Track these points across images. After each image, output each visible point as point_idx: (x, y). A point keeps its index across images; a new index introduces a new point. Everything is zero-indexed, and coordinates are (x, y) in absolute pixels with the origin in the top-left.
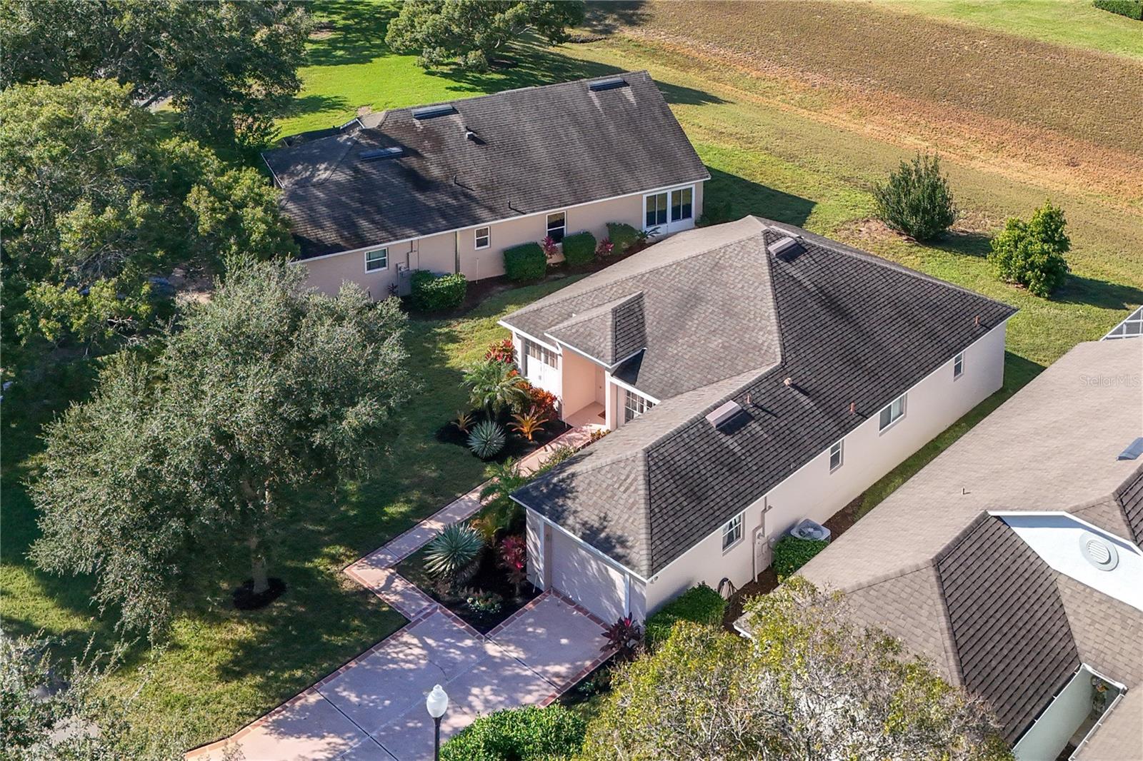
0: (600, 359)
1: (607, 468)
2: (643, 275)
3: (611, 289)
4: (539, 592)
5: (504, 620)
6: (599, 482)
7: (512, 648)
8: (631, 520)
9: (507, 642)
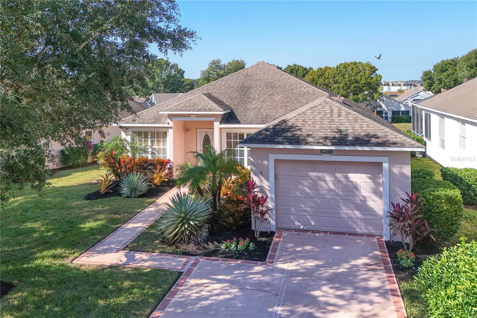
4: (273, 233)
5: (269, 249)
6: (311, 118)
7: (302, 261)
8: (365, 126)
9: (292, 260)
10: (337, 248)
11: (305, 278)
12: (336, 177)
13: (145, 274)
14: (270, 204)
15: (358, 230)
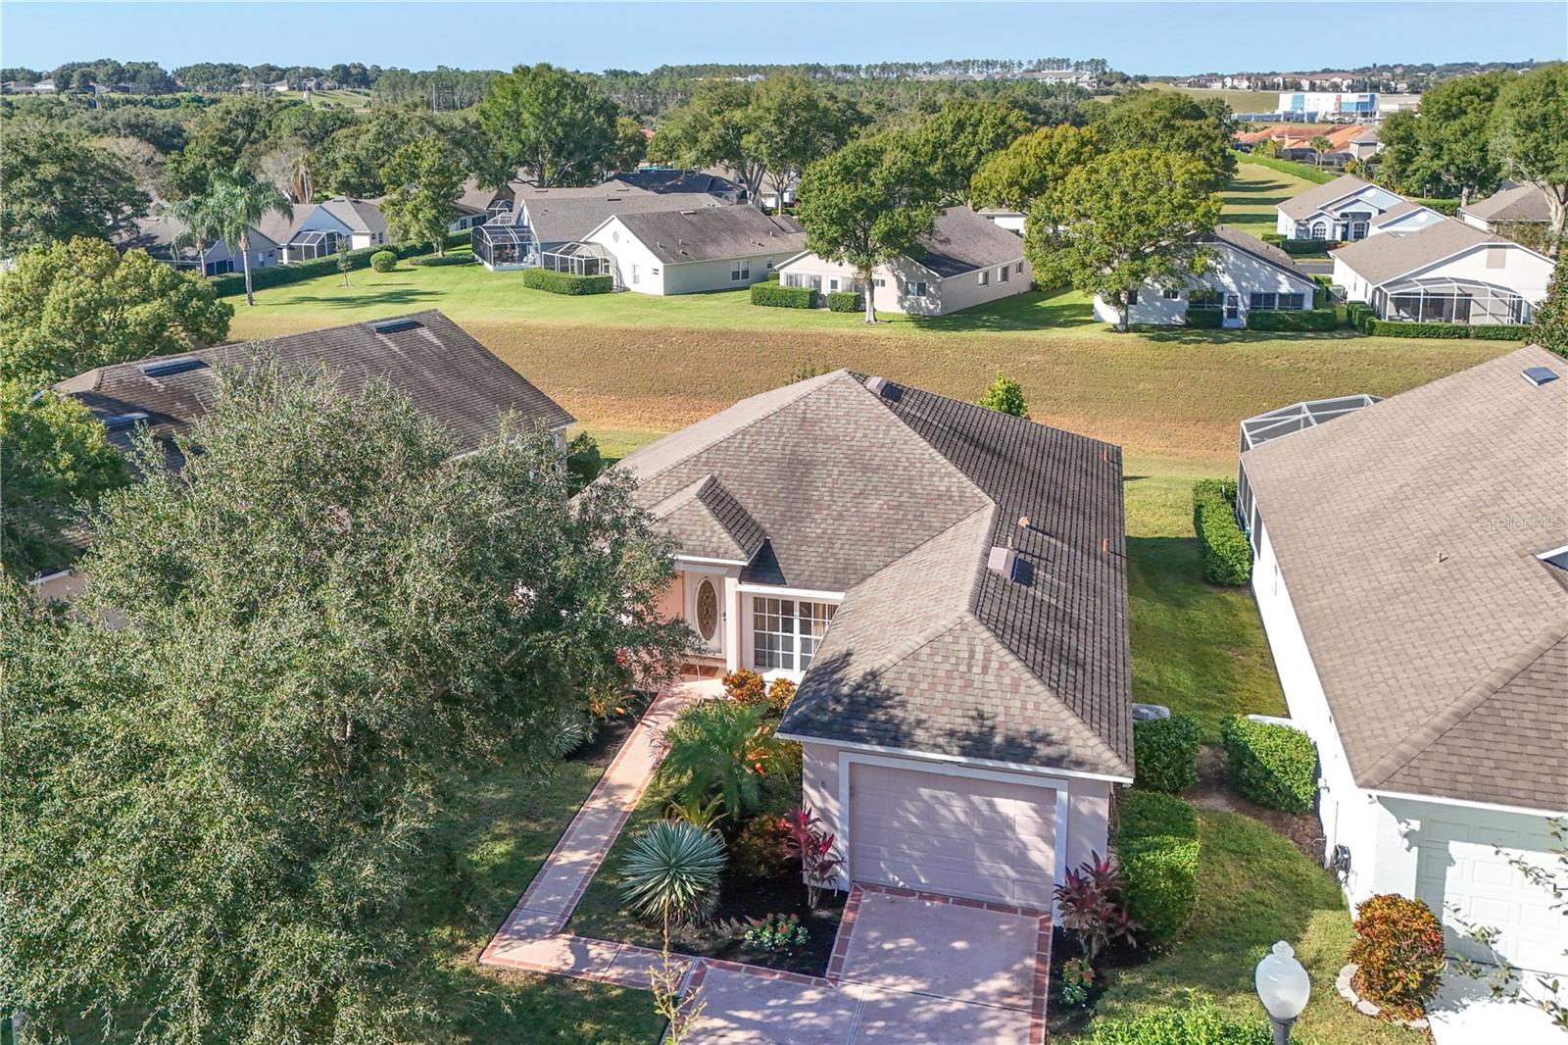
0: (724, 558)
1: (927, 650)
2: (698, 456)
3: (658, 483)
4: (844, 895)
5: (832, 946)
6: (928, 672)
7: (890, 980)
8: (1030, 706)
9: (874, 975)
10: (959, 945)
11: (890, 1024)
12: (971, 802)
13: (611, 1003)
14: (841, 844)
15: (1008, 899)
